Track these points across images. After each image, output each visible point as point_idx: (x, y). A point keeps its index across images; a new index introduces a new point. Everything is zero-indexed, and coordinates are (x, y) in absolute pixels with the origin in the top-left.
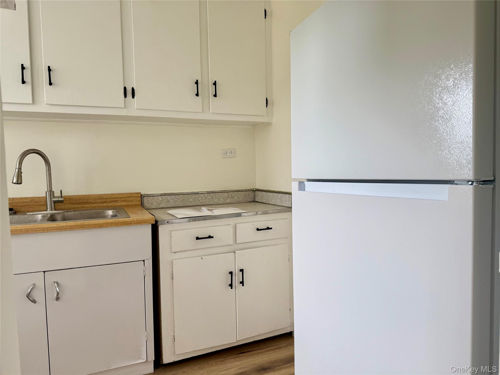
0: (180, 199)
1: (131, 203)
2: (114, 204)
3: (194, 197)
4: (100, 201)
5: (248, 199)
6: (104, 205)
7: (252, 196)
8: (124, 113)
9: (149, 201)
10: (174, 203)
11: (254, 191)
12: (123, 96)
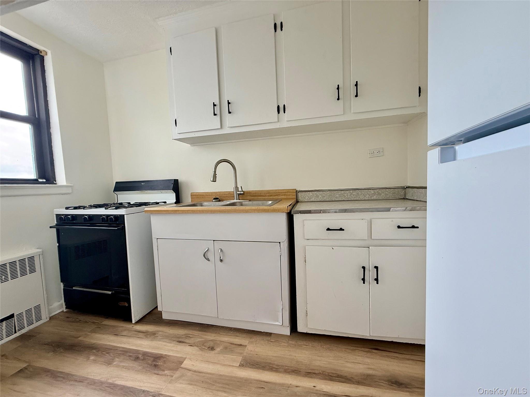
0: (327, 194)
1: (289, 197)
2: (277, 197)
3: (340, 193)
4: (268, 194)
5: (397, 196)
6: (271, 197)
7: (402, 193)
8: (277, 126)
9: (302, 195)
10: (322, 198)
11: (404, 188)
12: (277, 112)
